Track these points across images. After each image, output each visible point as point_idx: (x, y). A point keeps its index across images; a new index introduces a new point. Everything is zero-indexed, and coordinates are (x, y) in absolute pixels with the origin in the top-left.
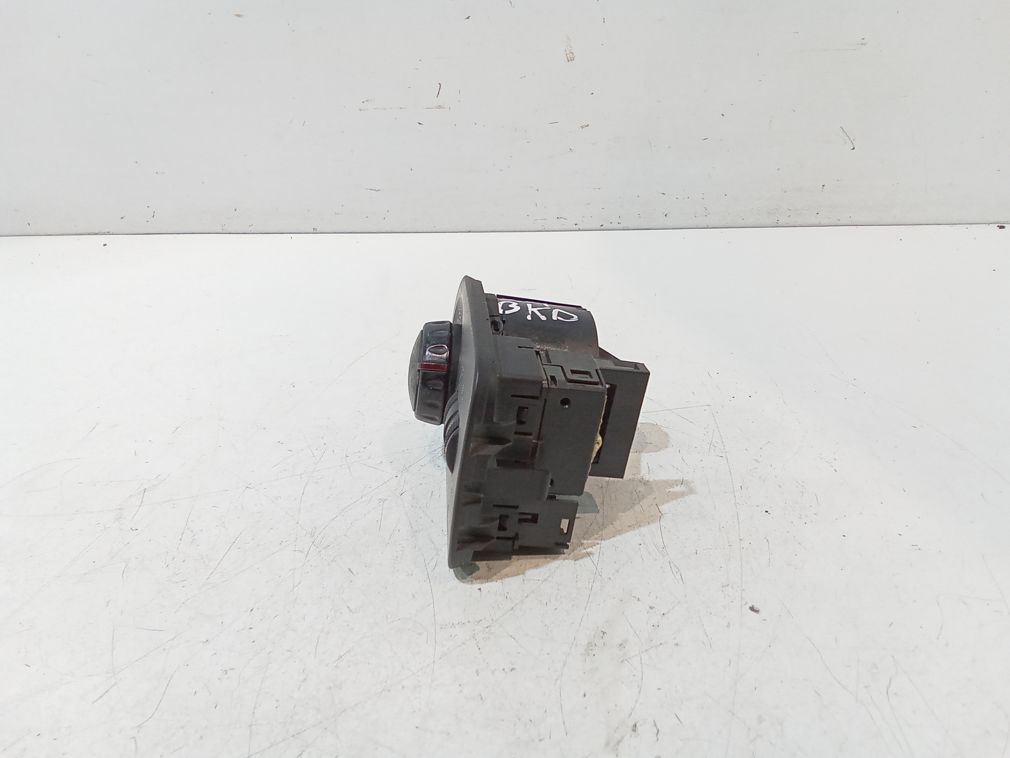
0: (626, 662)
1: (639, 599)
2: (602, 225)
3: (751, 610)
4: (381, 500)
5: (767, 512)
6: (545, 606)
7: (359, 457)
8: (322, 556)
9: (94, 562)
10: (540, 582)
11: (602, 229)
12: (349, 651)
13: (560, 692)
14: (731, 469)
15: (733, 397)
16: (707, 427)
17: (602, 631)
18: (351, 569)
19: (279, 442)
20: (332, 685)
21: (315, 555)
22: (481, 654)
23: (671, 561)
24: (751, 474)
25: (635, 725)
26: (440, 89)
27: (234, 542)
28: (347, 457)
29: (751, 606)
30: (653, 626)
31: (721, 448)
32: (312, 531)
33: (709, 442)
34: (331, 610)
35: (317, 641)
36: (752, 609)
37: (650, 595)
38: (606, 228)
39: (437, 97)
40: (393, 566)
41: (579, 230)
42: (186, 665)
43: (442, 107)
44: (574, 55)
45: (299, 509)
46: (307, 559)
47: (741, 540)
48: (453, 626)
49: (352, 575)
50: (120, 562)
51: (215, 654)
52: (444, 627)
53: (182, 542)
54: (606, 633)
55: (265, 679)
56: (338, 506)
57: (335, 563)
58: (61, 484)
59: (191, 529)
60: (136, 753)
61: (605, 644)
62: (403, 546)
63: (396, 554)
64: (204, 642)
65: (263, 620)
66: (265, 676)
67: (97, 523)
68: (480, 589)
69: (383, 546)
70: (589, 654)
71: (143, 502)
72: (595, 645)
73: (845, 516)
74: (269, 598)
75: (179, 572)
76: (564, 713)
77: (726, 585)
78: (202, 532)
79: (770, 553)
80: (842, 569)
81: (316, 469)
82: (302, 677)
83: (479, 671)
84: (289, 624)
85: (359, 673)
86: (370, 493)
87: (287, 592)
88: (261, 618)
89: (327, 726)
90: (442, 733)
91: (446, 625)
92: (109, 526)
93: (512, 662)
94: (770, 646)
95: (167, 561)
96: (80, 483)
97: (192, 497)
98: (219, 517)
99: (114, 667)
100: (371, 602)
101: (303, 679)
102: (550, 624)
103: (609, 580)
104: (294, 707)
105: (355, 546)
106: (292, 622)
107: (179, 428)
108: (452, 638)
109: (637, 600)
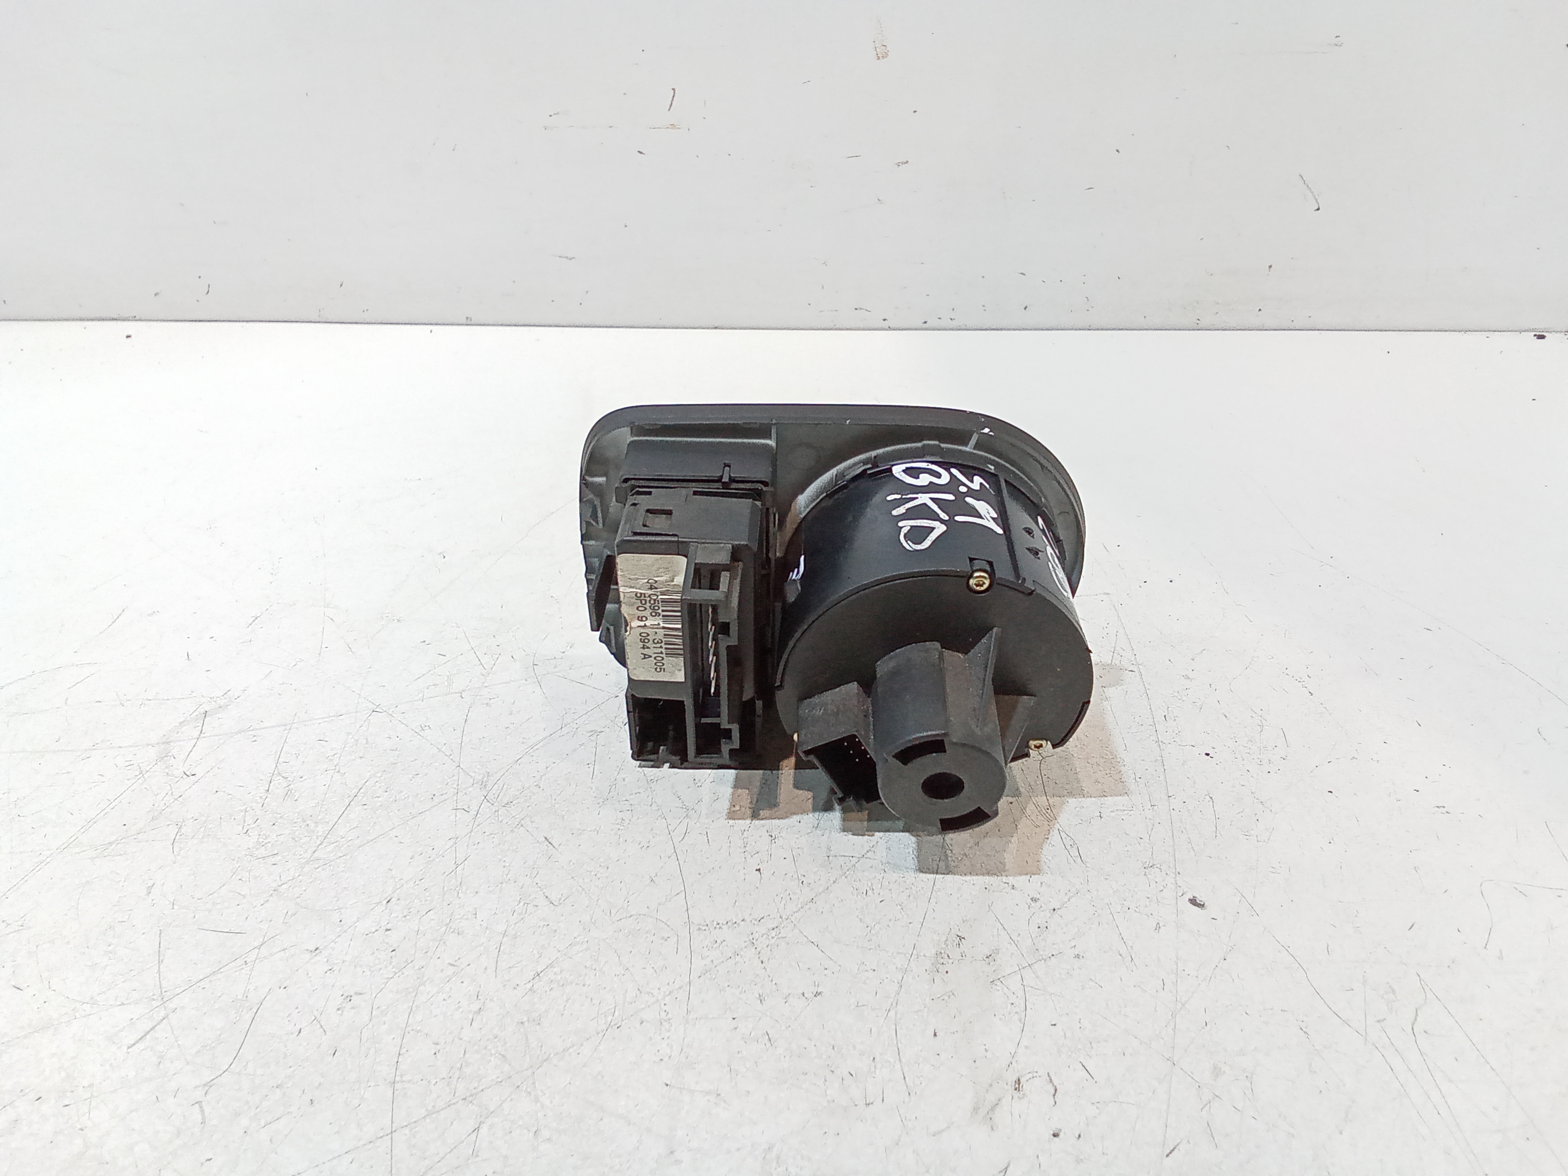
0: (998, 983)
1: (1013, 886)
2: (925, 322)
3: (1192, 904)
4: (593, 733)
5: (1207, 754)
6: (865, 896)
7: (555, 666)
8: (500, 819)
9: (125, 825)
10: (854, 860)
11: (925, 327)
12: (551, 966)
13: (896, 1029)
14: (1148, 691)
15: (1145, 582)
16: (1107, 625)
17: (958, 936)
18: (548, 838)
19: (424, 642)
20: (525, 1019)
21: (489, 815)
22: (766, 970)
23: (1060, 829)
24: (1180, 698)
25: (1019, 1080)
26: (673, 97)
27: (355, 796)
28: (535, 666)
29: (1192, 898)
30: (1039, 927)
31: (1130, 658)
32: (483, 778)
33: (1112, 648)
34: (520, 902)
35: (498, 950)
36: (1193, 902)
37: (1031, 879)
38: (931, 326)
39: (669, 110)
40: (616, 834)
41: (890, 329)
42: (282, 988)
43: (677, 127)
44: (888, 49)
45: (460, 745)
46: (477, 823)
47: (1169, 797)
48: (718, 926)
49: (552, 847)
50: (168, 825)
51: (331, 970)
52: (704, 928)
53: (269, 796)
54: (964, 938)
55: (414, 1009)
56: (524, 741)
57: (522, 828)
58: (66, 704)
59: (283, 775)
60: (203, 1128)
61: (964, 955)
62: (632, 803)
63: (620, 815)
64: (311, 951)
65: (407, 917)
66: (414, 1005)
67: (128, 763)
68: (759, 870)
69: (599, 803)
70: (939, 970)
71: (203, 732)
72: (948, 956)
73: (1329, 762)
74: (417, 883)
75: (267, 841)
76: (903, 1060)
77: (1151, 865)
78: (301, 779)
79: (1217, 817)
80: (1330, 843)
81: (486, 684)
82: (475, 1007)
83: (764, 996)
84: (451, 924)
85: (568, 1000)
86: (575, 722)
87: (446, 873)
88: (405, 914)
89: (519, 1083)
90: (708, 1093)
91: (707, 925)
92: (148, 769)
93: (817, 983)
94: (1225, 959)
95: (246, 824)
96: (98, 702)
97: (283, 725)
98: (329, 756)
99: (163, 991)
100: (583, 890)
101: (477, 1010)
102: (873, 925)
103: (964, 857)
104: (465, 1053)
105: (553, 802)
106: (456, 920)
107: (258, 619)
108: (717, 945)
109: (1010, 887)
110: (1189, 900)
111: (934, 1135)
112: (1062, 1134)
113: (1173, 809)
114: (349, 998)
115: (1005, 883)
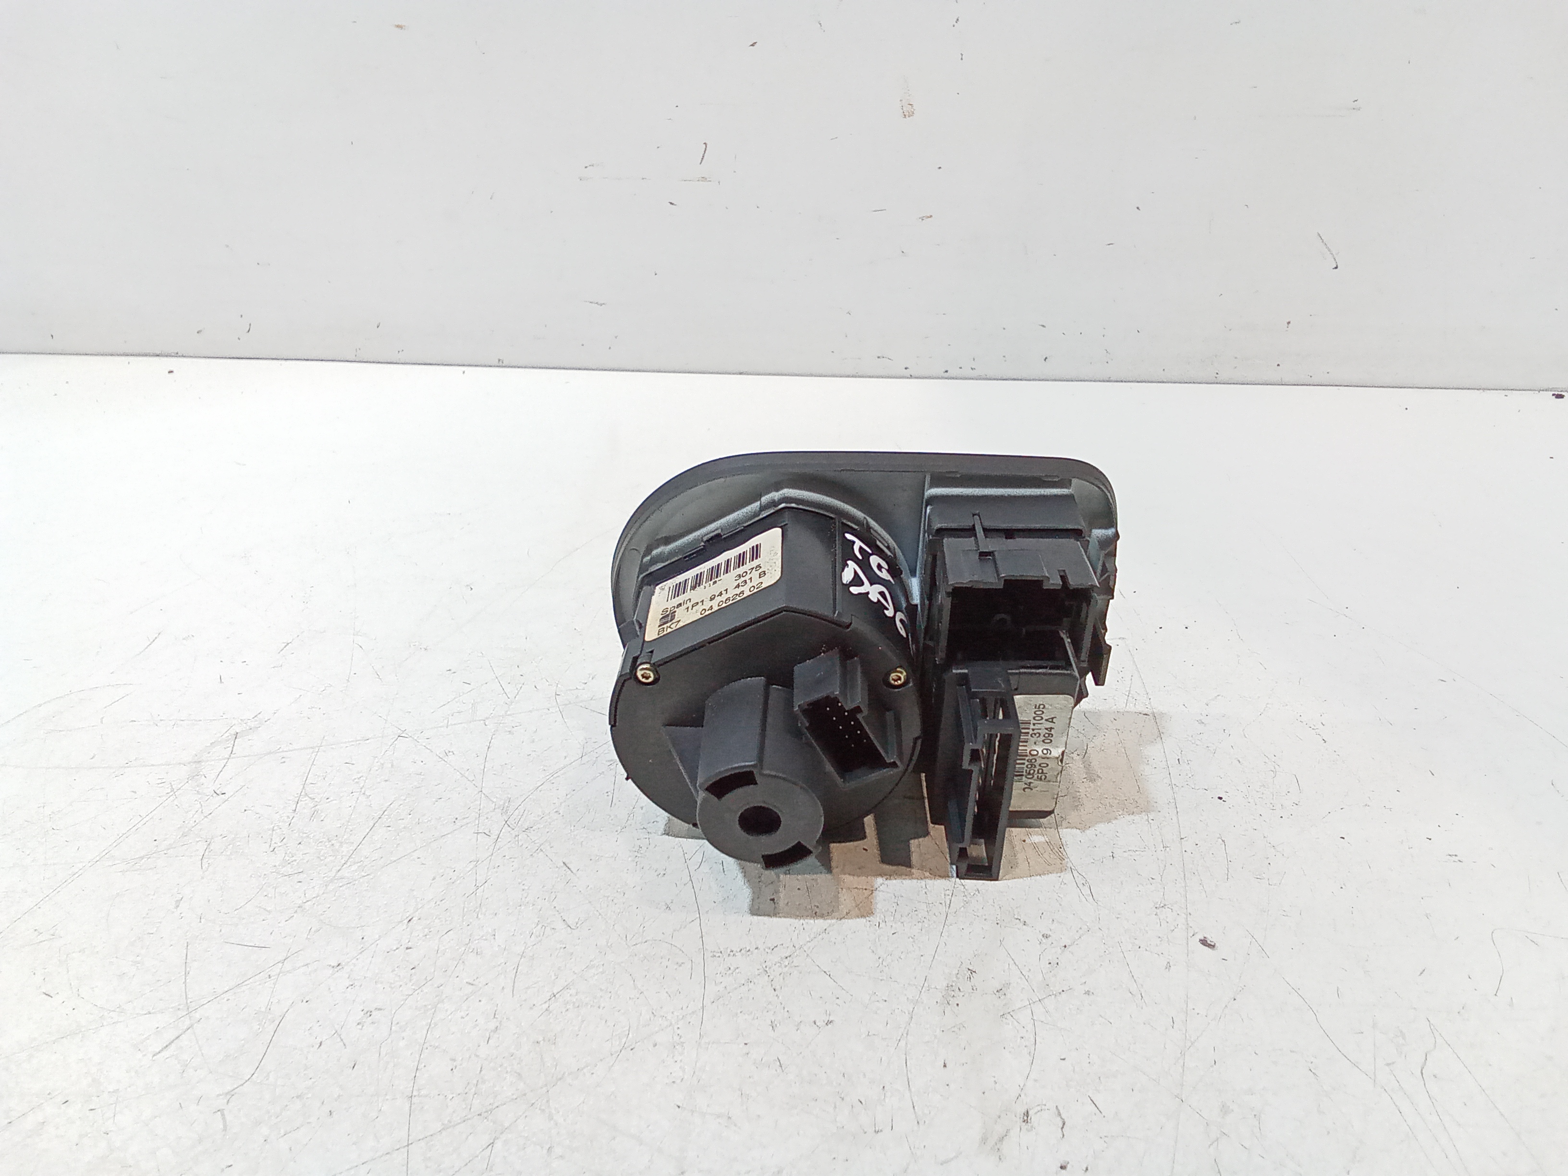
0: (1009, 1016)
1: (1025, 922)
2: (946, 371)
3: (1202, 944)
4: (612, 762)
5: (1220, 798)
6: (877, 928)
7: (577, 697)
8: (520, 843)
9: (155, 840)
10: (868, 892)
11: (946, 376)
12: (567, 987)
13: (906, 1060)
14: (1162, 735)
15: (1161, 628)
16: (1122, 670)
17: (969, 970)
18: (566, 863)
19: (450, 670)
20: (541, 1039)
21: (509, 840)
22: (778, 997)
23: (1073, 867)
24: (1193, 742)
25: (1027, 1112)
26: (705, 151)
27: (380, 818)
28: (557, 696)
29: (1203, 938)
30: (1050, 963)
31: (1144, 702)
32: (504, 804)
33: (1126, 691)
34: (538, 925)
35: (515, 971)
36: (1204, 942)
37: (1042, 916)
38: (952, 376)
39: (701, 163)
40: (633, 861)
41: (911, 377)
42: (305, 1001)
43: (708, 179)
44: (914, 108)
45: (482, 772)
46: (497, 847)
47: (1181, 839)
48: (732, 954)
49: (570, 872)
50: (198, 841)
51: (352, 985)
52: (717, 955)
53: (296, 815)
54: (975, 972)
55: (432, 1025)
56: (545, 768)
57: (541, 853)
58: (102, 722)
59: (310, 796)
60: (224, 1135)
61: (974, 989)
62: (650, 831)
63: (638, 843)
64: (333, 967)
65: (428, 937)
66: (433, 1022)
67: (160, 781)
68: (773, 900)
69: (617, 831)
70: (950, 1003)
71: (233, 752)
72: (959, 989)
73: (1342, 809)
74: (438, 903)
75: (294, 858)
76: (913, 1089)
77: (1162, 905)
78: (328, 801)
79: (1229, 860)
80: (1342, 888)
81: (509, 713)
82: (492, 1025)
83: (776, 1023)
84: (470, 944)
85: (583, 1021)
86: (595, 751)
87: (466, 895)
88: (425, 933)
89: (533, 1101)
90: (719, 1116)
91: (721, 952)
92: (179, 786)
93: (828, 1012)
94: (1235, 999)
95: (273, 842)
96: (132, 721)
97: (312, 748)
98: (355, 779)
99: (189, 1002)
100: (600, 914)
101: (493, 1028)
102: (885, 956)
103: (977, 893)
104: (481, 1071)
105: (572, 828)
106: (475, 940)
107: (290, 644)
108: (730, 972)
109: (1022, 924)
110: (1200, 940)
111: (942, 1164)
112: (1069, 1167)
113: (1185, 851)
114: (369, 1014)
115: (1017, 919)
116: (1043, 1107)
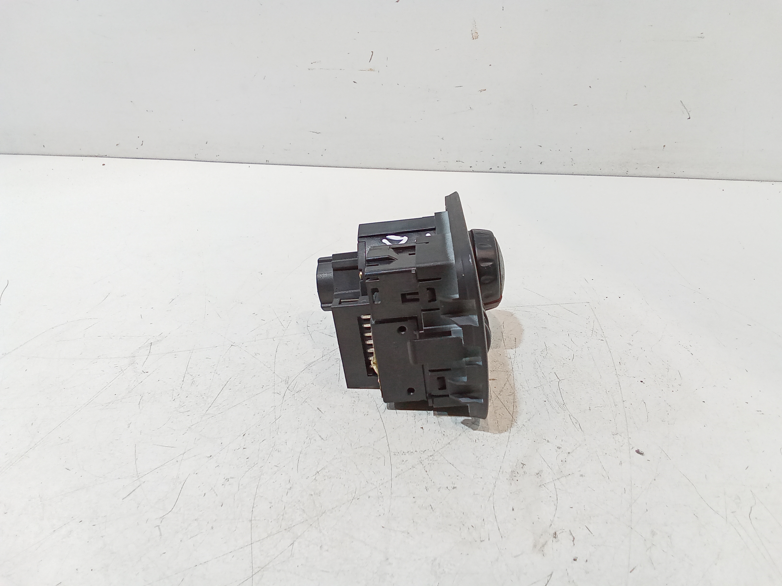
0: (543, 486)
1: (548, 441)
2: (491, 169)
5: (642, 382)
6: (475, 442)
7: (318, 328)
8: (295, 398)
9: (115, 395)
11: (491, 171)
12: (324, 469)
13: (494, 506)
14: (610, 350)
15: (607, 297)
16: (589, 318)
17: (522, 463)
18: (319, 408)
19: (254, 313)
20: (313, 493)
21: (290, 396)
22: (428, 475)
23: (570, 415)
24: (626, 354)
25: (556, 533)
26: (372, 56)
27: (226, 385)
29: (637, 450)
30: (562, 461)
31: (601, 334)
32: (286, 379)
33: (591, 329)
35: (298, 460)
36: (638, 452)
37: (556, 438)
38: (494, 171)
39: (370, 62)
40: (352, 408)
41: (473, 171)
42: (195, 473)
43: (373, 70)
44: (478, 34)
45: (274, 363)
46: (284, 400)
47: (624, 401)
48: (404, 454)
49: (321, 413)
50: (136, 395)
51: (218, 466)
52: (397, 454)
53: (184, 383)
54: (525, 465)
55: (259, 486)
56: (305, 362)
57: (306, 403)
58: (84, 337)
59: (190, 374)
60: (161, 538)
61: (525, 472)
62: (359, 394)
63: (353, 399)
64: (208, 457)
65: (253, 443)
66: (259, 484)
67: (115, 366)
68: (422, 428)
69: (342, 393)
70: (513, 479)
71: (150, 352)
72: (518, 473)
73: (702, 388)
74: (257, 427)
75: (184, 405)
76: (498, 521)
77: (616, 434)
78: (199, 376)
79: (648, 412)
80: (705, 426)
81: (285, 335)
82: (288, 486)
83: (428, 487)
84: (275, 447)
85: (333, 485)
86: (329, 354)
87: (271, 423)
88: (252, 441)
89: (311, 523)
90: (403, 532)
91: (398, 453)
92: (125, 368)
93: (453, 483)
94: (655, 480)
95: (173, 396)
96: (99, 336)
97: (189, 350)
98: (212, 366)
99: (138, 473)
100: (337, 434)
101: (289, 488)
102: (480, 456)
103: (523, 426)
104: (285, 508)
105: (321, 391)
106: (277, 445)
107: (174, 300)
108: (403, 462)
109: (547, 442)
110: (636, 451)
111: (515, 557)
112: (578, 559)
113: (626, 407)
114: (227, 480)
115: (544, 439)
116: (563, 531)
